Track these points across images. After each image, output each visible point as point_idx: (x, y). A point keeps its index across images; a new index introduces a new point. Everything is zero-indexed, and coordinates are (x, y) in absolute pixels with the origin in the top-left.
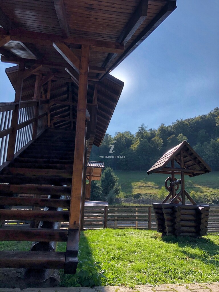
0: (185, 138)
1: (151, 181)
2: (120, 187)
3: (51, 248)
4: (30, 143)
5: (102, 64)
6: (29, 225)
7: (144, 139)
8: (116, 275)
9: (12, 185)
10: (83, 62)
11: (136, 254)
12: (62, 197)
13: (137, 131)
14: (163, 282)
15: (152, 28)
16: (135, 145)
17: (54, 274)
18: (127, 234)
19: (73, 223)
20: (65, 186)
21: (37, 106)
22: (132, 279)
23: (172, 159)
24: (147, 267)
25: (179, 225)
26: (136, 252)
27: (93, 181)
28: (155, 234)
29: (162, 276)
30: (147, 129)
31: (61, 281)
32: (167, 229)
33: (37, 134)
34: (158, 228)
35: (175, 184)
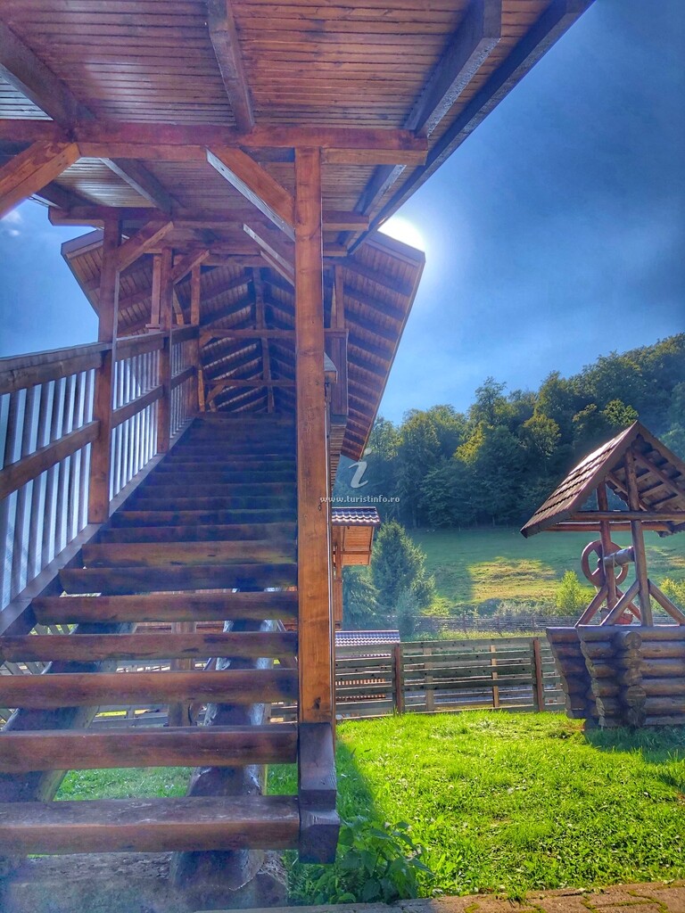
0: (630, 412)
1: (529, 557)
2: (431, 582)
3: (252, 786)
4: (154, 464)
5: (356, 201)
6: (164, 714)
7: (496, 426)
8: (460, 862)
9: (112, 598)
10: (301, 201)
11: (510, 790)
12: (266, 624)
13: (475, 401)
14: (612, 879)
15: (516, 73)
16: (470, 446)
17: (267, 866)
18: (472, 728)
19: (313, 704)
20: (271, 590)
21: (165, 350)
22: (511, 871)
23: (599, 485)
24: (553, 830)
25: (640, 692)
26: (510, 786)
27: (347, 569)
28: (561, 725)
29: (605, 860)
30: (505, 393)
31: (291, 885)
32: (600, 707)
33: (171, 437)
34: (570, 703)
35: (614, 562)
